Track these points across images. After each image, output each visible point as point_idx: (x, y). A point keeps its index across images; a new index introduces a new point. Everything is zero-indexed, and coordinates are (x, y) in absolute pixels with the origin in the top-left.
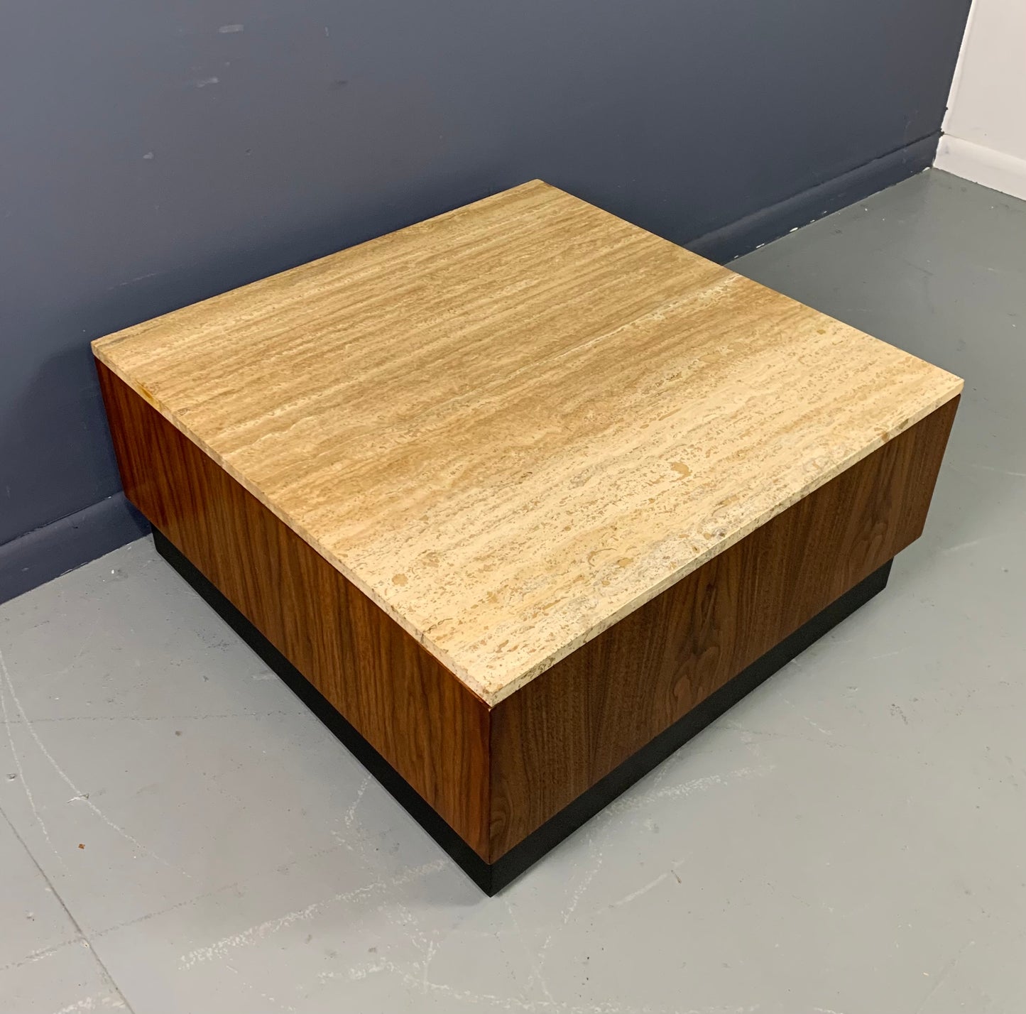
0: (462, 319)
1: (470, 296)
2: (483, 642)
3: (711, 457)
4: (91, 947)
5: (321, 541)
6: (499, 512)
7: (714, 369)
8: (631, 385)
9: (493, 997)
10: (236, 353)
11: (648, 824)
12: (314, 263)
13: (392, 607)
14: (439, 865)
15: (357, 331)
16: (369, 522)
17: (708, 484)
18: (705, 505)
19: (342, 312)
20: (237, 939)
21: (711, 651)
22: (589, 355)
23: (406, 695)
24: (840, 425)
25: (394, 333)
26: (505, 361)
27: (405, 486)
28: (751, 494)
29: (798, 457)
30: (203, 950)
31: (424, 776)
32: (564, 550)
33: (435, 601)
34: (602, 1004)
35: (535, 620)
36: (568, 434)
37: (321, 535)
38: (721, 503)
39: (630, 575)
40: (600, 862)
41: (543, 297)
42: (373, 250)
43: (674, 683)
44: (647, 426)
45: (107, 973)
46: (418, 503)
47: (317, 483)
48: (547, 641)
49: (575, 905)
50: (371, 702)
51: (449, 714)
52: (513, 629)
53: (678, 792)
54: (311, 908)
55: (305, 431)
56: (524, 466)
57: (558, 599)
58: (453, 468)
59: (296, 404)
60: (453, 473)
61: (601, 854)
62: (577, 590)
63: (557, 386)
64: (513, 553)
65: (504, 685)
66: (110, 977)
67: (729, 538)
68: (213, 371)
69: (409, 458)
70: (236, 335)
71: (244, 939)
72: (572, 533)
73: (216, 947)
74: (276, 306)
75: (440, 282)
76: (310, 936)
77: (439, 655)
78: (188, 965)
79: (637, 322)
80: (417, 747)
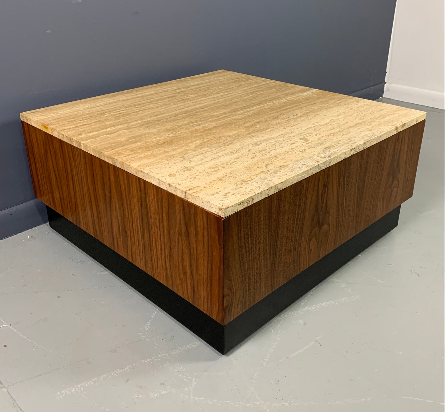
0: (194, 103)
1: (197, 98)
2: (217, 193)
3: (318, 136)
4: (7, 391)
5: (131, 165)
6: (220, 154)
7: (313, 113)
8: (276, 118)
9: (229, 401)
10: (89, 114)
11: (301, 321)
12: (125, 91)
13: (169, 184)
14: (195, 344)
15: (145, 107)
16: (155, 159)
17: (319, 143)
18: (319, 149)
19: (138, 103)
20: (89, 383)
21: (325, 227)
22: (254, 111)
23: (177, 236)
24: (375, 125)
25: (163, 108)
26: (216, 113)
27: (172, 148)
28: (339, 145)
29: (359, 134)
30: (69, 389)
31: (187, 285)
32: (253, 164)
33: (191, 181)
34: (288, 401)
35: (242, 185)
36: (248, 132)
37: (131, 163)
38: (326, 148)
39: (287, 170)
40: (279, 339)
41: (230, 97)
42: (152, 87)
43: (310, 240)
44: (286, 128)
45: (16, 403)
46: (179, 153)
47: (128, 148)
48: (249, 191)
49: (268, 358)
50: (158, 252)
51: (200, 235)
52: (232, 188)
53: (314, 308)
54: (128, 367)
55: (122, 134)
56: (229, 141)
57: (253, 178)
58: (194, 143)
59: (117, 127)
60: (195, 144)
61: (278, 336)
62: (262, 176)
63: (241, 119)
64: (227, 166)
65: (230, 206)
66: (17, 404)
67: (333, 158)
68: (77, 119)
69: (173, 140)
70: (89, 110)
71: (92, 383)
72: (256, 159)
73: (77, 387)
74: (107, 102)
75: (183, 95)
76: (128, 379)
77: (194, 200)
78: (61, 396)
79: (274, 102)
80: (183, 267)
